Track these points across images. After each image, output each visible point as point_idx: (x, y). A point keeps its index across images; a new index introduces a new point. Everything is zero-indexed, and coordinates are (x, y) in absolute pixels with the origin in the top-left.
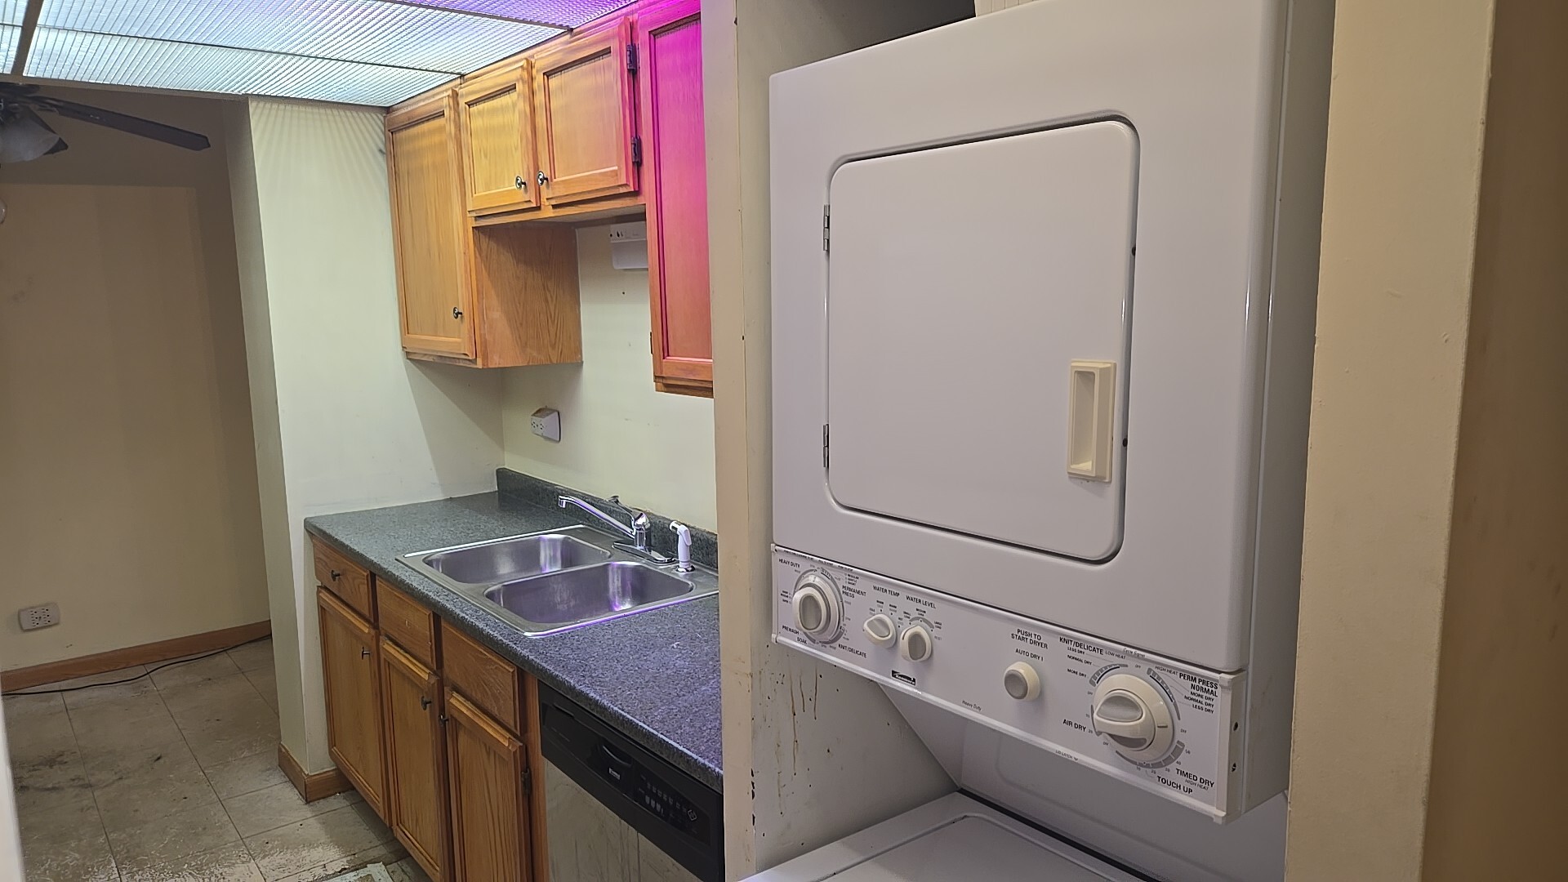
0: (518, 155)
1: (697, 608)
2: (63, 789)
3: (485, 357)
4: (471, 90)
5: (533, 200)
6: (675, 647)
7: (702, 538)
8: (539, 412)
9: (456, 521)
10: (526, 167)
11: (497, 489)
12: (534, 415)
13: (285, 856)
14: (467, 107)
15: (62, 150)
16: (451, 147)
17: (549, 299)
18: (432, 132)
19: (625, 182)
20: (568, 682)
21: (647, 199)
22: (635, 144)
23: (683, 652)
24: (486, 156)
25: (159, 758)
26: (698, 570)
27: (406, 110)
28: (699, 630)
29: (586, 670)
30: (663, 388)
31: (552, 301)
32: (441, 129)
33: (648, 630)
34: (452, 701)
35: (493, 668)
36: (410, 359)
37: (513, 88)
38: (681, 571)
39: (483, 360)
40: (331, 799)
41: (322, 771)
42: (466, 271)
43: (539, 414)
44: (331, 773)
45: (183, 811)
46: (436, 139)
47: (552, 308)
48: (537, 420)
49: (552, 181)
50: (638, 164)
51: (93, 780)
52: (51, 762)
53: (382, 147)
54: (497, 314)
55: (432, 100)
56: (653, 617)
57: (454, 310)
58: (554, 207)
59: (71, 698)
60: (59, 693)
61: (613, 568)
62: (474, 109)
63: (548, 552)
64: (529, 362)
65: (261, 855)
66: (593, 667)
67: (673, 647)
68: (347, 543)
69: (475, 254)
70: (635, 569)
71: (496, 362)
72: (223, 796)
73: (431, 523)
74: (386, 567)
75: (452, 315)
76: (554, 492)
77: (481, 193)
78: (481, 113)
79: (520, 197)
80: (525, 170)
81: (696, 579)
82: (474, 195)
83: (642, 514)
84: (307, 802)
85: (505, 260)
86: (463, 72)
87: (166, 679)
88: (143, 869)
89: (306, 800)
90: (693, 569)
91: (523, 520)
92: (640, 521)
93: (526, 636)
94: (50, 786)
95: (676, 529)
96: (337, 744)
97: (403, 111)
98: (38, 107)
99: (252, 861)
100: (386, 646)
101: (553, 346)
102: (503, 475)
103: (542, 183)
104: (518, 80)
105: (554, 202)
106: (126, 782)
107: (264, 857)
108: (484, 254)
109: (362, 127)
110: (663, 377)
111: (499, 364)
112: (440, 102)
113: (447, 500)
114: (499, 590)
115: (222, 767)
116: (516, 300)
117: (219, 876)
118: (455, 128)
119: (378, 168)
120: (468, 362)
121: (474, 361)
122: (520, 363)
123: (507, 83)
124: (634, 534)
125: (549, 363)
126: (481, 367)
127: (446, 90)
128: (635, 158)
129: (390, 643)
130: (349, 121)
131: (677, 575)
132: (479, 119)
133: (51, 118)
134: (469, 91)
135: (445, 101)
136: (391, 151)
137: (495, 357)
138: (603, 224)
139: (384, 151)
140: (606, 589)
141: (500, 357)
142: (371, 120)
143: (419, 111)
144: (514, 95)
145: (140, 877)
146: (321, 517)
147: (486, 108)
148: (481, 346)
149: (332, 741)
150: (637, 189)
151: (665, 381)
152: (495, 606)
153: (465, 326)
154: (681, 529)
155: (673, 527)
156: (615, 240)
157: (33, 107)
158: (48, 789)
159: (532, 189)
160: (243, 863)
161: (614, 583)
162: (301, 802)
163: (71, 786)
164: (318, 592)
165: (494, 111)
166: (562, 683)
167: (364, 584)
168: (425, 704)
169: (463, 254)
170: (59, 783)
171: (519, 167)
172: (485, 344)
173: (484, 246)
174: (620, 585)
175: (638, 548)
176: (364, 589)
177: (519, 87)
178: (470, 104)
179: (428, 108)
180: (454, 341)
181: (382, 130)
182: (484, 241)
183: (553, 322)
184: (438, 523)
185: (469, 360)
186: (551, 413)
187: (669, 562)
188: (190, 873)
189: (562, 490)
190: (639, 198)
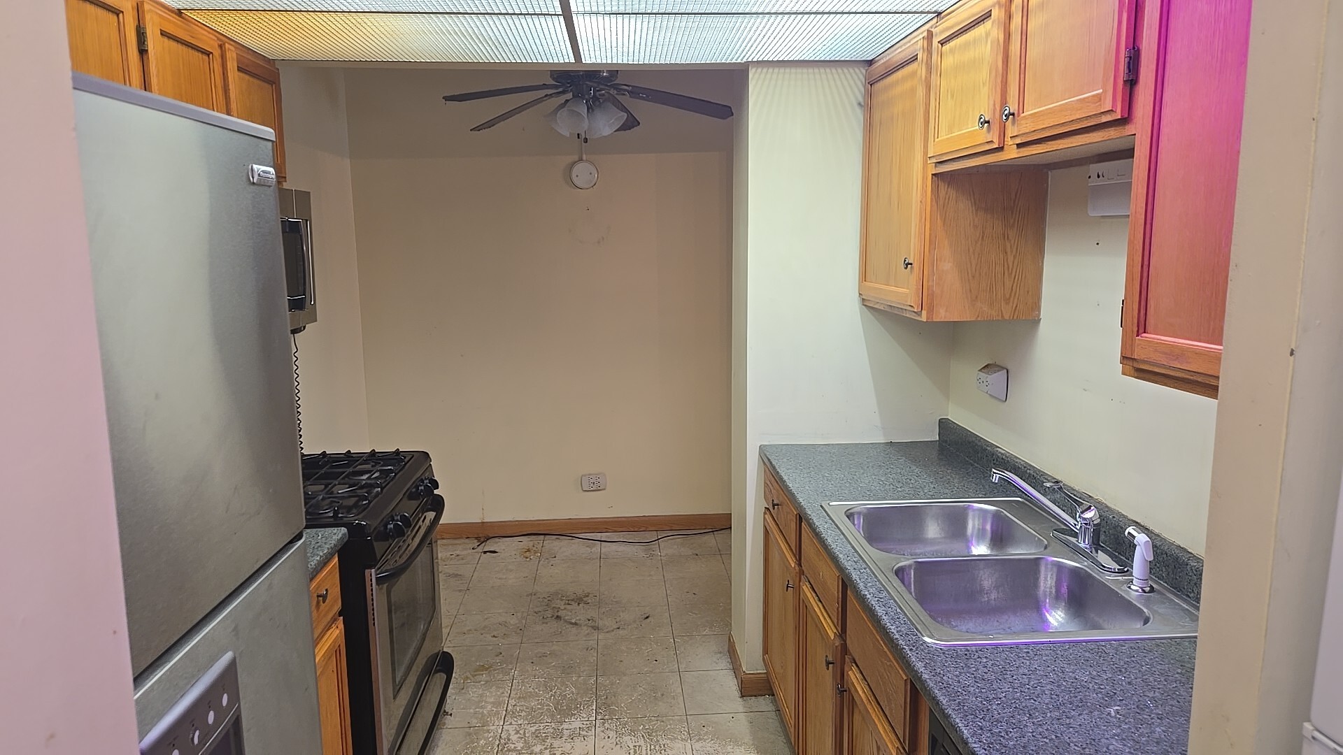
0: (985, 91)
1: (1150, 656)
2: (581, 626)
3: (931, 311)
4: (944, 27)
5: (996, 140)
6: (1113, 714)
7: (1169, 553)
8: (987, 368)
9: (889, 471)
10: (992, 103)
11: (938, 439)
12: (980, 370)
13: (713, 746)
14: (940, 45)
15: (636, 126)
16: (921, 92)
17: (1008, 250)
18: (904, 79)
19: (1111, 109)
20: (960, 730)
21: (1140, 128)
22: (1130, 57)
23: (1124, 726)
24: (952, 96)
25: (647, 617)
26: (1159, 592)
27: (885, 60)
28: (1151, 694)
29: (987, 719)
30: (1132, 372)
31: (1012, 252)
32: (914, 74)
33: (1079, 674)
34: (850, 673)
35: (888, 664)
36: (865, 305)
37: (988, 15)
38: (1134, 590)
39: (927, 314)
40: (761, 699)
41: (755, 672)
42: (920, 220)
43: (985, 371)
44: (763, 676)
45: (651, 672)
46: (908, 85)
47: (1011, 259)
48: (982, 375)
49: (1018, 116)
50: (1132, 82)
51: (601, 623)
52: (580, 600)
53: (861, 100)
54: (947, 266)
55: (909, 44)
56: (1087, 654)
57: (905, 261)
58: (1019, 146)
59: (607, 548)
60: (599, 542)
61: (1046, 565)
62: (947, 47)
63: (976, 523)
64: (977, 318)
65: (697, 738)
66: (996, 716)
67: (1109, 714)
68: (785, 478)
69: (932, 201)
70: (1075, 571)
71: (942, 315)
72: (682, 667)
73: (865, 468)
74: (809, 513)
75: (903, 266)
76: (993, 454)
77: (943, 135)
78: (952, 51)
79: (983, 137)
80: (991, 106)
81: (1155, 608)
82: (936, 140)
83: (1091, 506)
84: (742, 696)
85: (963, 207)
86: (940, 10)
87: (670, 547)
88: (612, 719)
89: (741, 694)
90: (1152, 590)
91: (956, 481)
92: (1088, 515)
93: (925, 642)
94: (573, 621)
95: (1134, 537)
96: (769, 652)
97: (882, 61)
98: (615, 92)
99: (689, 741)
100: (804, 587)
101: (1007, 301)
102: (944, 424)
103: (1007, 119)
104: (994, 6)
105: (1018, 141)
106: (621, 632)
107: (697, 741)
108: (941, 202)
109: (845, 83)
110: (1134, 359)
111: (945, 317)
112: (915, 46)
113: (887, 444)
114: (910, 566)
115: (688, 639)
116: (971, 250)
117: (662, 746)
118: (927, 71)
119: (856, 119)
120: (914, 314)
121: (919, 314)
122: (967, 317)
123: (983, 11)
124: (1078, 527)
125: (1000, 318)
126: (925, 320)
127: (922, 33)
128: (1129, 76)
129: (809, 586)
130: (833, 76)
131: (1128, 593)
132: (951, 57)
133: (626, 100)
134: (942, 29)
135: (920, 43)
136: (868, 105)
137: (941, 311)
138: (1081, 165)
139: (863, 104)
140: (1036, 585)
141: (946, 311)
142: (854, 75)
143: (895, 59)
144: (988, 24)
145: (609, 726)
146: (775, 445)
147: (958, 43)
148: (927, 299)
149: (766, 651)
150: (1126, 116)
151: (1136, 365)
152: (901, 588)
153: (912, 277)
154: (1141, 538)
155: (1129, 533)
156: (1094, 182)
157: (613, 92)
158: (572, 623)
159: (996, 127)
160: (682, 740)
161: (1047, 581)
162: (737, 694)
163: (586, 625)
164: (765, 513)
165: (967, 45)
166: (954, 728)
167: (793, 521)
168: (828, 663)
169: (919, 202)
170: (580, 620)
171: (984, 105)
172: (932, 296)
173: (942, 192)
174: (1054, 584)
175: (1082, 545)
176: (793, 525)
177: (995, 13)
178: (942, 43)
179: (902, 55)
180: (903, 292)
181: (862, 82)
182: (943, 188)
183: (1010, 274)
184: (872, 470)
185: (915, 312)
186: (998, 371)
187: (1121, 572)
188: (643, 736)
189: (1002, 454)
190: (1126, 127)
